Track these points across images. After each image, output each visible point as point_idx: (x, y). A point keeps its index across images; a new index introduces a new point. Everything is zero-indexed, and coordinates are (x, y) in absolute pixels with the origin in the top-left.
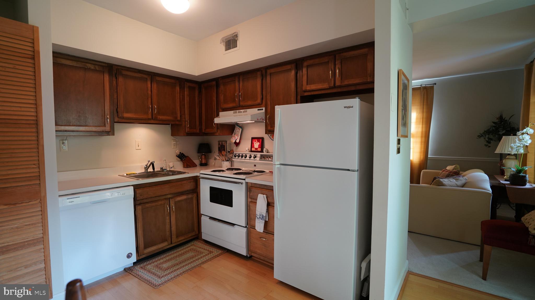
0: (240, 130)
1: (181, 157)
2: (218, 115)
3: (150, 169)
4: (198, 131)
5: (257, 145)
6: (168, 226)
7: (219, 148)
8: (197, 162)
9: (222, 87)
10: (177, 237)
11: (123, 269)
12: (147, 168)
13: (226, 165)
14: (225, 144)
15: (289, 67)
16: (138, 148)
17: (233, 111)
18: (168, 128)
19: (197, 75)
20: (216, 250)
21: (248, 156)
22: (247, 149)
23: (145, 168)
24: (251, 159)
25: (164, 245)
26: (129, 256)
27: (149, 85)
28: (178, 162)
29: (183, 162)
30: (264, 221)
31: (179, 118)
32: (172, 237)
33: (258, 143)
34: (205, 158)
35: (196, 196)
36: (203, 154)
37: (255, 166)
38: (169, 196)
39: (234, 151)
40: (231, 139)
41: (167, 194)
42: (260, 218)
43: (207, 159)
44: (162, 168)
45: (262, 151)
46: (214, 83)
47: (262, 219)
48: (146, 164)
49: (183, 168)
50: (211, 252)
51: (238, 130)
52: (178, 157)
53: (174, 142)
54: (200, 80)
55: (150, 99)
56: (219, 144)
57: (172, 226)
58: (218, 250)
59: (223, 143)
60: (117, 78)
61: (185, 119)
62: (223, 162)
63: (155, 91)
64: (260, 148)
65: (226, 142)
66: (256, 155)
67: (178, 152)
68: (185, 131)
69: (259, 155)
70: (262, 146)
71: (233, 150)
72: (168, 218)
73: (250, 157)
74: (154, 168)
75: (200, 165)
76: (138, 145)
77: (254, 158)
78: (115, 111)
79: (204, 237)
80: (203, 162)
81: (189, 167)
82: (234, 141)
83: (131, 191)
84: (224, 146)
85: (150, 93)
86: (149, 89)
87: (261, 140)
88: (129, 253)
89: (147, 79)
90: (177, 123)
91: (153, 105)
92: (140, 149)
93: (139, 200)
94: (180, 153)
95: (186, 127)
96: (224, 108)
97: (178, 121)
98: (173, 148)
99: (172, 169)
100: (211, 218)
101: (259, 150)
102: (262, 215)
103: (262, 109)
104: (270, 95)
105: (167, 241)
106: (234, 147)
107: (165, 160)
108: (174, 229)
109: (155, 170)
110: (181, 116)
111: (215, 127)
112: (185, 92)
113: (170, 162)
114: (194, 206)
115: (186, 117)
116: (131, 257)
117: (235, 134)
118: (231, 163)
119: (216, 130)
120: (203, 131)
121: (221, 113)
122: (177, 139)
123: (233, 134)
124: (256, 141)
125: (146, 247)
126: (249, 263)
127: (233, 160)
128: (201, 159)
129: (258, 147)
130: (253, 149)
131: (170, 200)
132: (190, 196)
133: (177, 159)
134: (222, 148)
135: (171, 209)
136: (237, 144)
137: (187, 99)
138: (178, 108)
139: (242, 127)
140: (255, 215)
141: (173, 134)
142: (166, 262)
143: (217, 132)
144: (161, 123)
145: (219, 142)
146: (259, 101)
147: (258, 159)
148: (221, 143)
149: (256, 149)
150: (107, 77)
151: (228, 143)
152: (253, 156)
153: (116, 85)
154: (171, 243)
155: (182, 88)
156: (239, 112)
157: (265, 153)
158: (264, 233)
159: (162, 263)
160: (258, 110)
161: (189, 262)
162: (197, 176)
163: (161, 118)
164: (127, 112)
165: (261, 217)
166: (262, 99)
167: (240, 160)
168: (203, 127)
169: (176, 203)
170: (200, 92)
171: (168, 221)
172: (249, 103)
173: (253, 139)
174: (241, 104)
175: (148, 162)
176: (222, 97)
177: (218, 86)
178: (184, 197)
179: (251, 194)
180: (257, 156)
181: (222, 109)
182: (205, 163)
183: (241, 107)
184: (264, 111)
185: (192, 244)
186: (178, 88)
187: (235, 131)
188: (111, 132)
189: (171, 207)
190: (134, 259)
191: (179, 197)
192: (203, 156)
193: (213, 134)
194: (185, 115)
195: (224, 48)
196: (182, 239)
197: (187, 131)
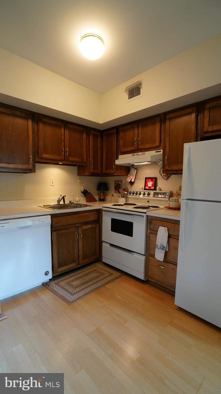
0: (135, 171)
1: (85, 193)
2: (117, 158)
3: (62, 203)
4: (100, 172)
5: (150, 184)
6: (76, 251)
7: (115, 186)
8: (97, 198)
9: (122, 134)
10: (84, 259)
12: (59, 201)
13: (122, 201)
14: (120, 183)
15: (189, 110)
16: (52, 184)
17: (131, 154)
18: (76, 168)
19: (101, 123)
20: (115, 272)
21: (142, 193)
22: (141, 187)
23: (58, 201)
24: (145, 196)
25: (73, 266)
26: (46, 274)
27: (63, 131)
28: (82, 197)
29: (86, 197)
30: (164, 251)
31: (85, 161)
32: (79, 259)
33: (152, 183)
34: (103, 195)
35: (98, 226)
36: (102, 191)
37: (148, 202)
38: (78, 225)
39: (129, 189)
40: (127, 179)
41: (77, 223)
42: (160, 248)
43: (105, 195)
44: (70, 202)
45: (155, 189)
46: (115, 130)
47: (162, 249)
48: (58, 197)
49: (86, 202)
50: (111, 274)
51: (133, 171)
52: (82, 193)
53: (79, 181)
54: (102, 129)
55: (63, 143)
56: (115, 183)
57: (79, 250)
58: (117, 273)
59: (119, 182)
60: (38, 124)
61: (90, 161)
62: (119, 198)
63: (67, 137)
64: (153, 186)
65: (122, 181)
66: (150, 192)
67: (82, 189)
68: (90, 171)
69: (152, 192)
70: (155, 185)
71: (127, 188)
72: (76, 243)
73: (144, 194)
74: (64, 202)
75: (99, 200)
76: (53, 182)
77: (148, 195)
78: (36, 152)
79: (104, 260)
80: (102, 198)
81: (91, 201)
82: (129, 181)
83: (48, 220)
84: (120, 185)
85: (63, 137)
86: (63, 134)
87: (155, 180)
88: (46, 272)
89: (61, 126)
90: (84, 164)
91: (65, 148)
92: (54, 186)
93: (55, 227)
94: (85, 190)
95: (91, 168)
96: (123, 152)
97: (84, 162)
98: (79, 186)
99: (78, 203)
100: (112, 245)
101: (153, 188)
102: (163, 246)
103: (160, 151)
104: (169, 138)
105: (75, 262)
106: (129, 186)
107: (73, 195)
108: (81, 252)
109: (65, 203)
110: (86, 159)
111: (114, 168)
112: (91, 139)
113: (76, 197)
114: (97, 234)
115: (91, 159)
116: (48, 275)
117: (130, 175)
118: (126, 199)
119: (115, 171)
120: (104, 172)
121: (120, 156)
122: (82, 179)
123: (129, 174)
124: (150, 181)
125: (59, 267)
126: (146, 286)
127: (128, 196)
128: (100, 195)
129: (151, 186)
130: (147, 188)
131: (79, 228)
132: (94, 226)
133: (81, 195)
134: (118, 187)
135: (79, 236)
136: (132, 183)
137: (91, 144)
138: (85, 151)
139: (137, 168)
140: (155, 246)
141: (79, 174)
142: (75, 280)
143: (116, 172)
144: (71, 163)
145: (115, 181)
146: (157, 144)
147: (151, 196)
148: (117, 182)
149: (150, 187)
150: (31, 123)
151: (123, 182)
152: (146, 193)
153: (37, 130)
154: (79, 264)
155: (88, 135)
156: (137, 155)
157: (158, 191)
158: (164, 262)
159: (72, 281)
160: (156, 152)
161: (94, 281)
162: (100, 209)
163: (71, 159)
164: (45, 153)
165: (162, 247)
166: (160, 142)
167: (135, 197)
168: (104, 169)
169: (83, 231)
170: (102, 139)
171: (76, 246)
172: (148, 146)
173: (146, 179)
174: (140, 147)
175: (60, 196)
176: (121, 142)
177: (118, 133)
178: (89, 226)
179: (151, 227)
180: (151, 194)
181: (121, 152)
182: (104, 198)
183: (139, 150)
184: (162, 152)
185: (94, 265)
186: (85, 135)
187: (130, 172)
188: (32, 170)
189: (79, 234)
190: (50, 276)
191: (86, 226)
192: (102, 194)
193: (111, 175)
194: (90, 157)
195: (127, 97)
196: (87, 261)
197: (91, 172)
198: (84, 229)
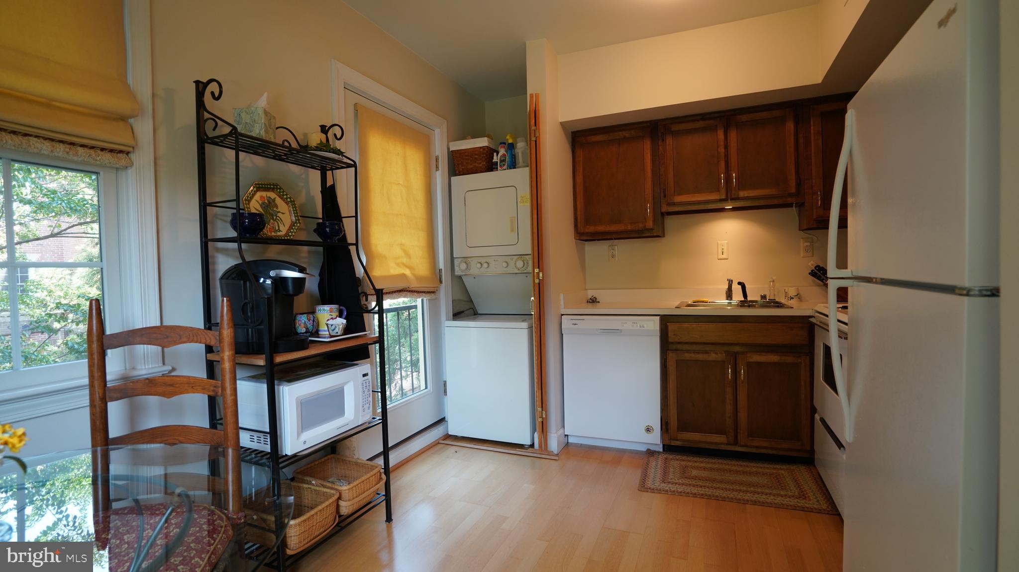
1: (821, 275)
6: (729, 408)
10: (752, 436)
11: (643, 448)
12: (730, 293)
16: (721, 256)
18: (792, 212)
23: (727, 293)
25: (717, 440)
26: (648, 430)
27: (722, 136)
31: (794, 190)
32: (739, 431)
38: (737, 349)
41: (732, 344)
44: (763, 297)
52: (812, 275)
53: (806, 244)
55: (723, 163)
57: (739, 410)
58: (823, 502)
60: (663, 141)
61: (812, 188)
63: (734, 145)
67: (813, 265)
68: (813, 216)
72: (729, 390)
76: (723, 252)
78: (662, 195)
85: (723, 150)
86: (722, 143)
88: (648, 425)
89: (717, 127)
91: (729, 172)
92: (726, 259)
93: (673, 343)
95: (816, 208)
97: (790, 195)
98: (803, 257)
100: (822, 420)
105: (725, 434)
108: (743, 416)
109: (749, 299)
110: (798, 185)
112: (812, 128)
113: (788, 284)
114: (802, 383)
115: (813, 184)
116: (651, 433)
122: (814, 237)
125: (682, 429)
131: (738, 356)
132: (789, 359)
135: (738, 374)
137: (816, 142)
138: (790, 167)
150: (649, 144)
153: (663, 152)
154: (736, 443)
155: (802, 122)
159: (697, 468)
163: (747, 194)
164: (679, 194)
169: (749, 365)
171: (729, 396)
175: (729, 282)
178: (771, 358)
189: (738, 370)
191: (760, 355)
194: (811, 179)
196: (761, 444)
197: (814, 218)
198: (751, 360)
